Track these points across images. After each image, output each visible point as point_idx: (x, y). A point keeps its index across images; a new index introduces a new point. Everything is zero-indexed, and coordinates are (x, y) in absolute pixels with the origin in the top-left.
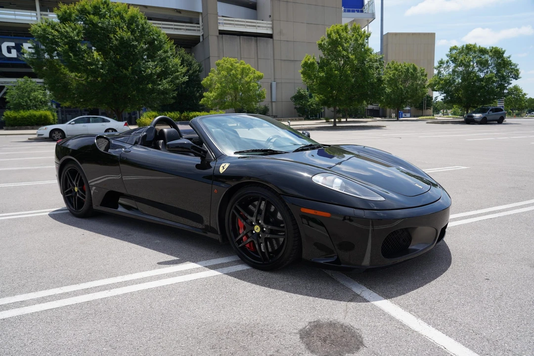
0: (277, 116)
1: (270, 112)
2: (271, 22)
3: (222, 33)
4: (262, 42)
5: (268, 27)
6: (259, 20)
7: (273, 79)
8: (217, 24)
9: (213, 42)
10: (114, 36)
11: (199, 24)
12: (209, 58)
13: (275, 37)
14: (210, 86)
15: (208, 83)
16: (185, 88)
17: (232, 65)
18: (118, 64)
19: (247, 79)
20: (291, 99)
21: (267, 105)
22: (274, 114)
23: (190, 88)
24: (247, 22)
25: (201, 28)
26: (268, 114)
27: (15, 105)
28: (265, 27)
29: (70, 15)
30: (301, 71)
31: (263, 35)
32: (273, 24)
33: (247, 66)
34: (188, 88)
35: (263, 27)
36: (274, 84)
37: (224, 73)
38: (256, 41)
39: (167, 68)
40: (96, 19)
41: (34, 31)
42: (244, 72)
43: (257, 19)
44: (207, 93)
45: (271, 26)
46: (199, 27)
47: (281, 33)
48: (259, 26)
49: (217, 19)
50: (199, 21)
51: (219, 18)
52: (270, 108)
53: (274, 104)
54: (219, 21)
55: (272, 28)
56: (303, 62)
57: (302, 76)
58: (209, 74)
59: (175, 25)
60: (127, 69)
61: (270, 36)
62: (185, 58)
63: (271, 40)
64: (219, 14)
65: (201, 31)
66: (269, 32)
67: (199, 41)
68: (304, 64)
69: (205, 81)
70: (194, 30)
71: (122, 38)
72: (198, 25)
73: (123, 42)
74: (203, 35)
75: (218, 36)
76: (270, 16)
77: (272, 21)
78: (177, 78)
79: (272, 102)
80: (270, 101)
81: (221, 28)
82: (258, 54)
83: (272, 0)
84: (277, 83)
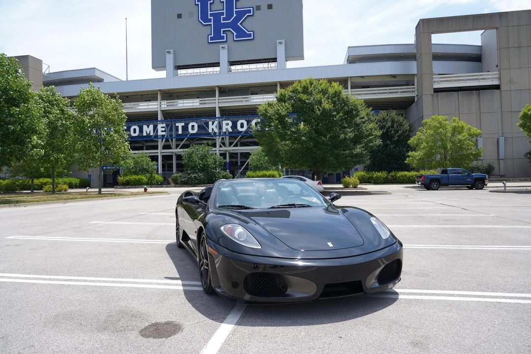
0: (504, 176)
1: (496, 171)
2: (498, 72)
3: (437, 91)
4: (486, 95)
5: (494, 78)
6: (485, 72)
7: (500, 134)
8: (432, 82)
9: (427, 102)
10: (318, 108)
11: (414, 85)
12: (422, 117)
13: (502, 88)
14: (417, 145)
15: (415, 142)
16: (394, 148)
17: (440, 123)
18: (317, 131)
19: (460, 137)
20: (526, 155)
21: (491, 164)
22: (501, 174)
23: (399, 148)
24: (467, 76)
25: (416, 88)
26: (493, 174)
28: (490, 78)
29: (284, 96)
30: (518, 124)
31: (485, 87)
32: (500, 74)
33: (462, 123)
34: (397, 148)
35: (488, 79)
36: (502, 140)
37: (432, 132)
38: (479, 95)
39: (361, 133)
40: (304, 97)
42: (456, 130)
43: (482, 72)
44: (413, 152)
45: (498, 76)
46: (414, 88)
47: (511, 82)
48: (484, 79)
49: (433, 78)
50: (414, 82)
51: (434, 76)
52: (496, 165)
53: (501, 162)
54: (434, 80)
55: (500, 79)
56: (521, 114)
58: (417, 133)
59: (389, 89)
60: (325, 136)
61: (497, 87)
62: (396, 120)
63: (497, 91)
64: (434, 73)
65: (416, 91)
66: (496, 82)
67: (414, 101)
69: (412, 141)
70: (410, 92)
71: (324, 109)
73: (325, 112)
74: (417, 95)
75: (432, 95)
76: (497, 65)
77: (500, 71)
78: (371, 141)
79: (499, 159)
80: (496, 158)
81: (436, 86)
82: (480, 107)
83: (499, 49)
84: (505, 138)
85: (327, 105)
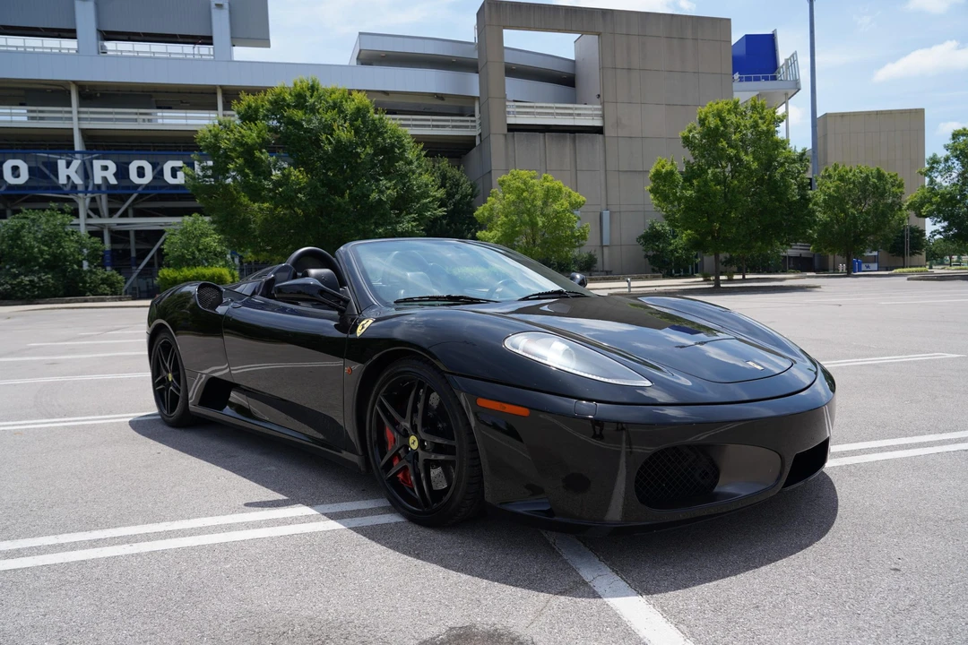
0: (609, 272)
1: (598, 265)
2: (600, 107)
3: (513, 128)
4: (584, 141)
5: (596, 115)
6: (580, 104)
7: (604, 206)
8: (505, 114)
9: (498, 144)
10: (327, 138)
11: (473, 116)
12: (490, 172)
13: (607, 132)
14: (490, 219)
15: (486, 214)
16: (447, 225)
17: (525, 183)
18: (328, 183)
19: (556, 207)
20: (638, 240)
21: (593, 253)
22: (607, 268)
23: (456, 225)
24: (557, 108)
25: (478, 122)
26: (595, 269)
27: (176, 258)
28: (589, 115)
29: (256, 111)
30: (648, 188)
31: (584, 129)
32: (603, 109)
33: (558, 184)
34: (452, 225)
35: (586, 115)
36: (606, 215)
37: (512, 197)
38: (574, 140)
40: (298, 115)
41: (203, 139)
42: (551, 195)
43: (575, 103)
44: (484, 232)
45: (600, 112)
46: (474, 121)
47: (618, 124)
48: (579, 115)
49: (505, 106)
50: (474, 112)
51: (507, 103)
52: (598, 257)
53: (606, 250)
54: (508, 110)
55: (603, 117)
56: (653, 171)
57: (651, 196)
58: (489, 198)
59: (433, 120)
60: (342, 196)
61: (599, 130)
62: (449, 174)
63: (599, 137)
64: (508, 98)
65: (478, 127)
66: (598, 123)
67: (473, 145)
68: (654, 175)
69: (480, 212)
70: (467, 127)
71: (339, 141)
72: (473, 119)
73: (340, 147)
74: (480, 135)
75: (505, 135)
76: (599, 96)
77: (603, 104)
78: (426, 207)
79: (602, 246)
80: (599, 244)
81: (511, 120)
82: (576, 162)
83: (602, 68)
84: (611, 213)
85: (344, 134)
